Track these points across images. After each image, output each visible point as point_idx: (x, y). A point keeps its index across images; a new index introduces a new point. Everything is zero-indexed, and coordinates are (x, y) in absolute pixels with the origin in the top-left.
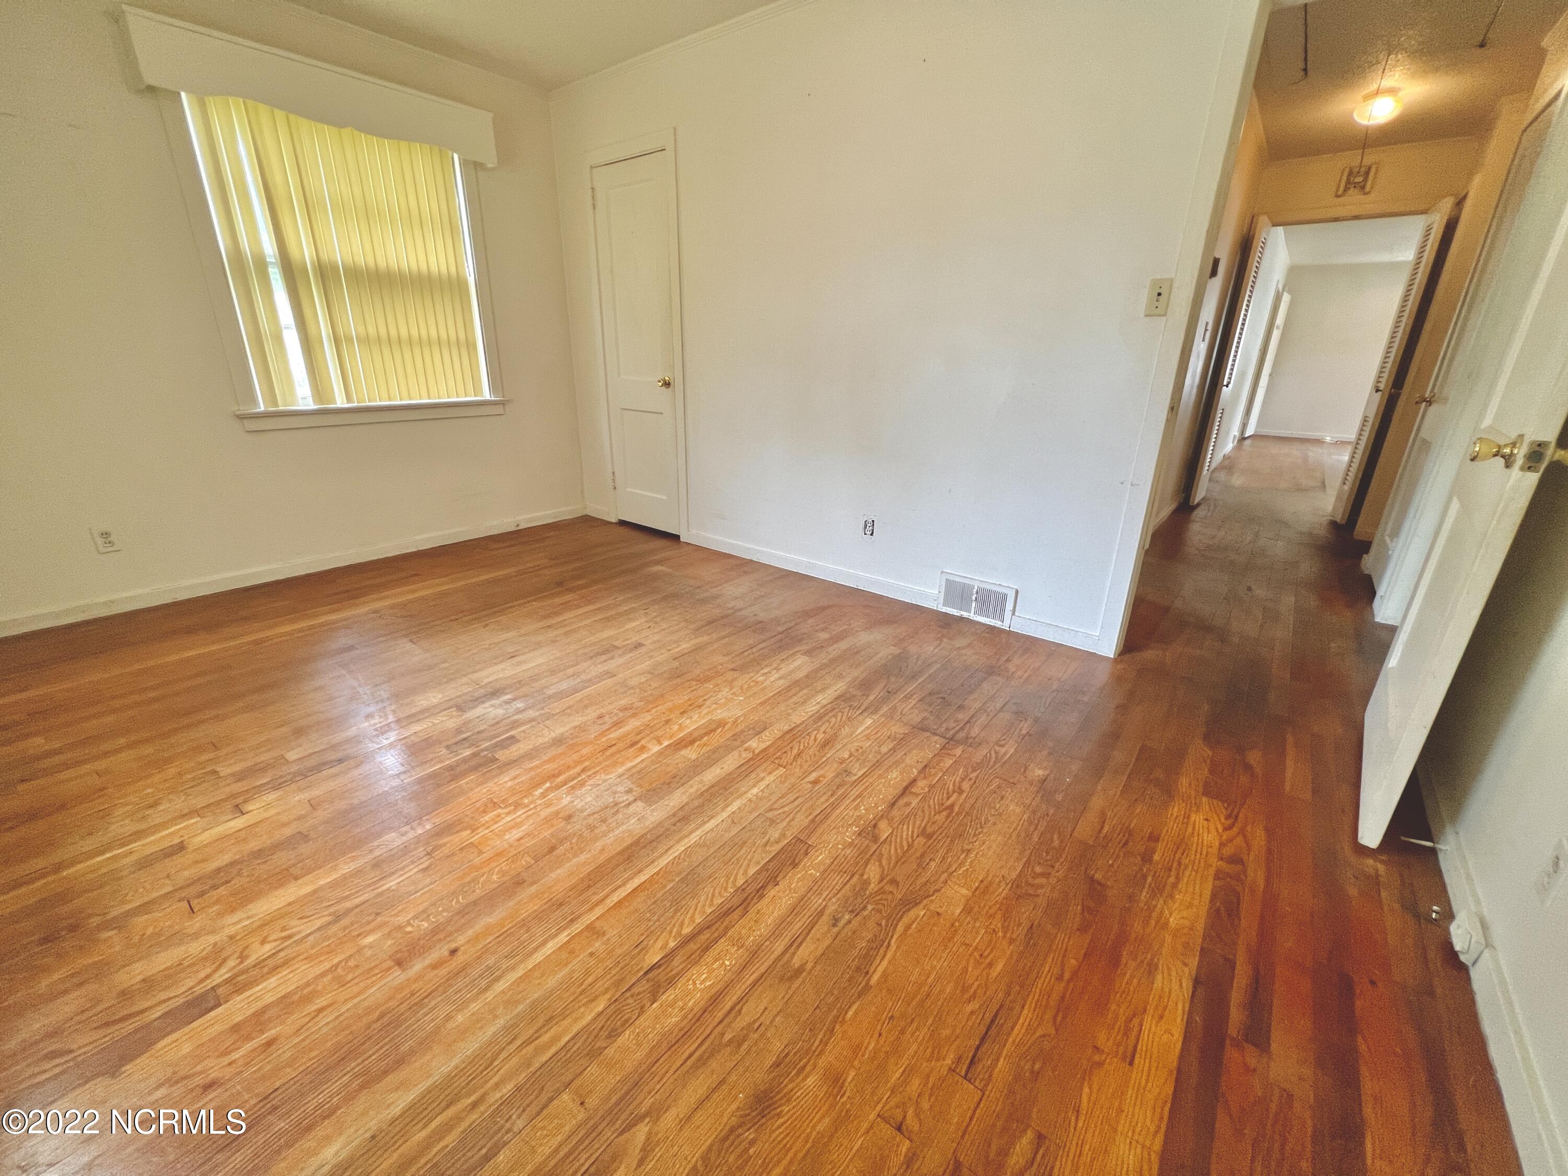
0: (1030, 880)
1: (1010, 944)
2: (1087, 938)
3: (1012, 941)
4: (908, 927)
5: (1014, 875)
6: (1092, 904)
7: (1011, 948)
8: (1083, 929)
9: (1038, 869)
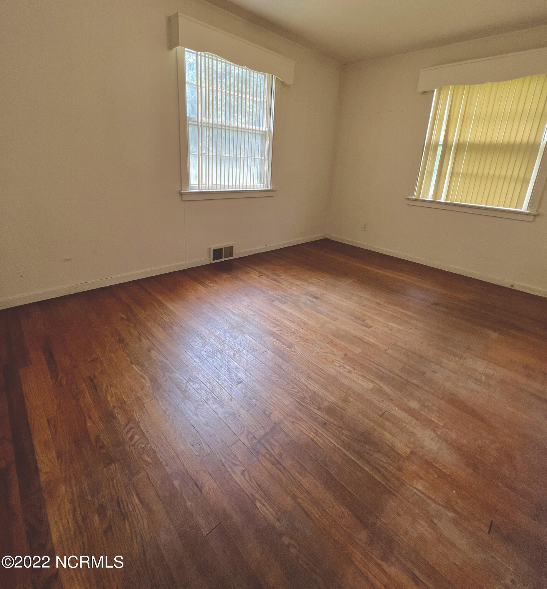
0: (133, 430)
1: (114, 406)
2: (92, 438)
3: (114, 407)
4: (144, 378)
5: (141, 425)
6: (103, 451)
7: (112, 406)
8: (97, 438)
9: (136, 437)
